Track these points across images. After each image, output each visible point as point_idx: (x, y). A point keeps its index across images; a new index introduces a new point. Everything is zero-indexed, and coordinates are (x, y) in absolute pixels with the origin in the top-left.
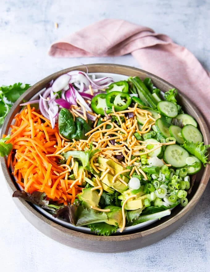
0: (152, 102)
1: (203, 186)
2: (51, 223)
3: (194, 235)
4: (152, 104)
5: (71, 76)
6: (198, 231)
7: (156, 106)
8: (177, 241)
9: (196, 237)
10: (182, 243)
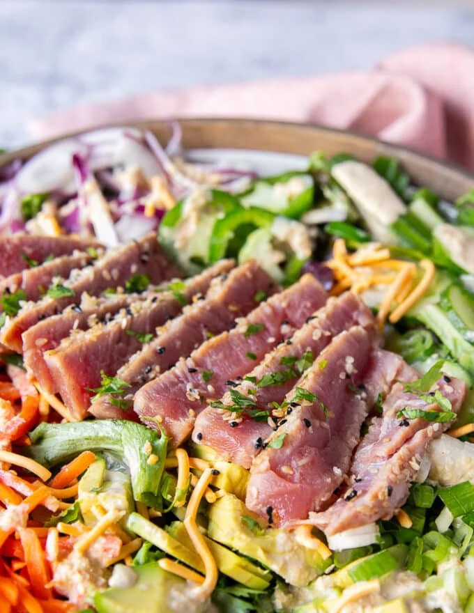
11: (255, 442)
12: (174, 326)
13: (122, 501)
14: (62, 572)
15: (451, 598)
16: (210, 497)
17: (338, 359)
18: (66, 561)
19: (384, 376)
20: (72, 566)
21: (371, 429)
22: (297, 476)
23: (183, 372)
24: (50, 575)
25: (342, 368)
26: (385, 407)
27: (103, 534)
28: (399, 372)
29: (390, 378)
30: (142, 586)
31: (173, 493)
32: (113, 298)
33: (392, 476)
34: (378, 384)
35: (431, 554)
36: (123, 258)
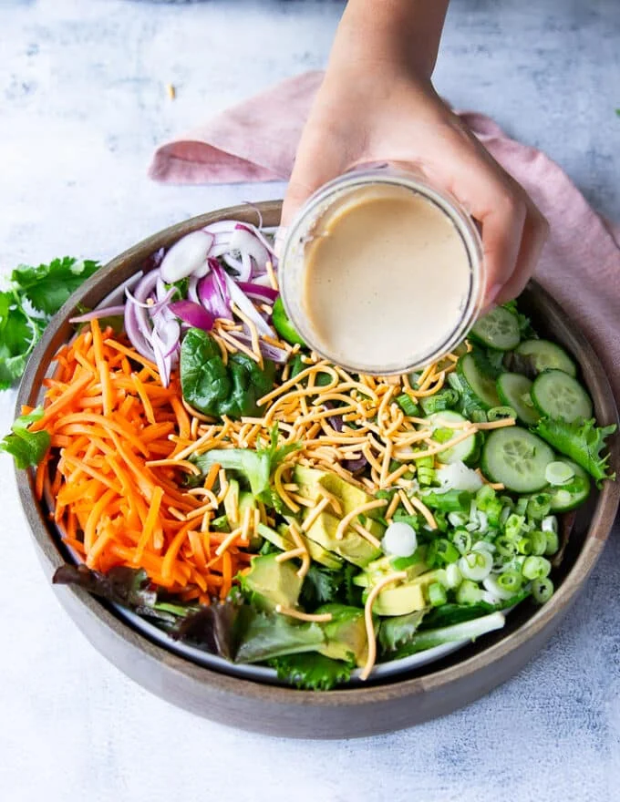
2: (163, 656)
3: (571, 684)
5: (214, 235)
6: (584, 672)
8: (524, 701)
9: (579, 690)
10: (537, 706)
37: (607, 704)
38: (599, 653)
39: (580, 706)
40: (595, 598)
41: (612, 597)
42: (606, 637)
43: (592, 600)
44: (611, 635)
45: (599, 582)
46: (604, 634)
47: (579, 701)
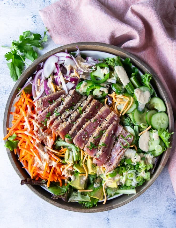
0: (130, 89)
1: (162, 168)
2: (49, 201)
3: (156, 215)
4: (130, 90)
5: (58, 57)
6: (160, 212)
7: (133, 93)
8: (144, 219)
9: (158, 217)
10: (147, 221)
11: (94, 155)
12: (80, 120)
13: (72, 162)
14: (63, 173)
15: (124, 181)
16: (87, 159)
17: (110, 131)
18: (64, 171)
19: (119, 132)
20: (65, 172)
21: (115, 144)
22: (101, 160)
23: (82, 132)
24: (62, 173)
25: (111, 133)
26: (118, 140)
27: (70, 167)
28: (122, 131)
29: (120, 132)
30: (76, 180)
31: (80, 159)
32: (67, 113)
33: (117, 162)
34: (118, 134)
35: (122, 171)
36: (69, 101)
37: (164, 221)
38: (165, 207)
39: (157, 221)
40: (167, 192)
41: (171, 192)
42: (167, 203)
43: (166, 192)
44: (169, 202)
45: (169, 187)
46: (167, 202)
47: (157, 219)
